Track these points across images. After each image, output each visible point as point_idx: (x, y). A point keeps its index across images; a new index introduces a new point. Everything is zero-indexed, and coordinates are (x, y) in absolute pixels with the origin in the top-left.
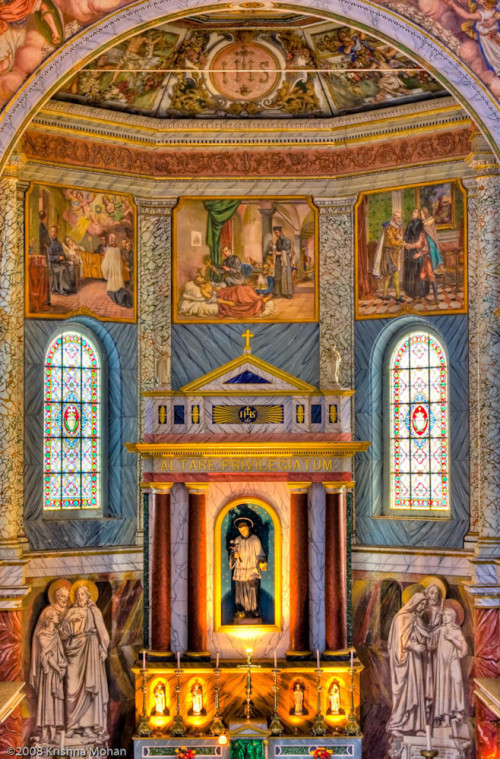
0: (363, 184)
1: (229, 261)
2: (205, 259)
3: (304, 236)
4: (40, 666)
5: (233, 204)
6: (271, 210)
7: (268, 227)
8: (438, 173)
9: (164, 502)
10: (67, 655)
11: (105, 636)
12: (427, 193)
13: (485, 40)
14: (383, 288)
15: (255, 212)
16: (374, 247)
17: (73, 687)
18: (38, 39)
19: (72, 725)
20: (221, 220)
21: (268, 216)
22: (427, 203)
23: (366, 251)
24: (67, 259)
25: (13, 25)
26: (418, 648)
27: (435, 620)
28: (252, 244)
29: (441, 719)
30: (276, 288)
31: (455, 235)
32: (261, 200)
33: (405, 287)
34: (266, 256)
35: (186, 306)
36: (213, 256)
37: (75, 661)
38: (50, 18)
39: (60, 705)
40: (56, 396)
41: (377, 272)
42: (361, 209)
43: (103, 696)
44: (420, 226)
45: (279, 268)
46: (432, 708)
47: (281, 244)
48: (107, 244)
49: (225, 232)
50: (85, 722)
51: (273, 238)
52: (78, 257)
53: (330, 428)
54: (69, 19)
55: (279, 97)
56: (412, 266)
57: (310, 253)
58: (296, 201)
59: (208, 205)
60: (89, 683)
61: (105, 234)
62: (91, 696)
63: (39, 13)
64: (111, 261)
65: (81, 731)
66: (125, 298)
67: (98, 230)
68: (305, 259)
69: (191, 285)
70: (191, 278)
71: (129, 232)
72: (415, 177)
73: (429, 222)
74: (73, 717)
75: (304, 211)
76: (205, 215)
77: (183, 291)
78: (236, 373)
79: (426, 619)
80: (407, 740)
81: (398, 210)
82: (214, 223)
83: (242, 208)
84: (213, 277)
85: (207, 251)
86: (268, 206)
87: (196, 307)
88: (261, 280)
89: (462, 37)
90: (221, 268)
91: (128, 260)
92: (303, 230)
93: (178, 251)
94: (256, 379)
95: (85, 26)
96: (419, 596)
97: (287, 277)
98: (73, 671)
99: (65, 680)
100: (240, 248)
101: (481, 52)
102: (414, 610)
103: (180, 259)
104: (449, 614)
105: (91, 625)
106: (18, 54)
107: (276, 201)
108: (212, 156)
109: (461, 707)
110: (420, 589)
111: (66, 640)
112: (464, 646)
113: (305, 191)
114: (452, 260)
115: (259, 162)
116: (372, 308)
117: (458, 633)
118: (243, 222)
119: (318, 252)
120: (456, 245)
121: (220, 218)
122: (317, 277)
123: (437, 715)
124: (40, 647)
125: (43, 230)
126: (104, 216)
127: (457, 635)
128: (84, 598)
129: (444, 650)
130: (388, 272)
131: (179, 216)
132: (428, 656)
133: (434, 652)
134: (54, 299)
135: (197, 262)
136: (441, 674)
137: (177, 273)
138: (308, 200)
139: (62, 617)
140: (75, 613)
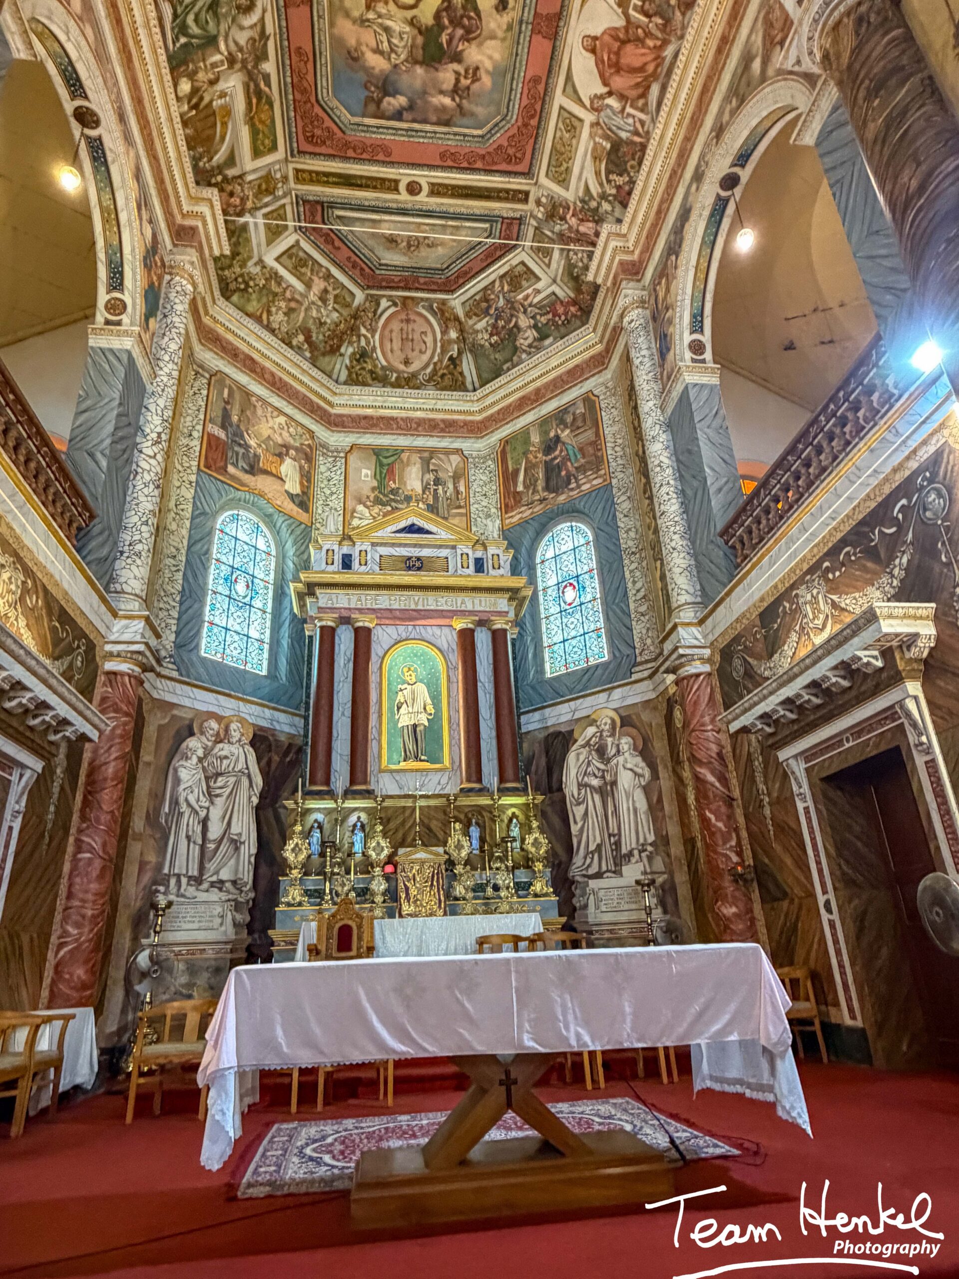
0: (503, 433)
1: (394, 492)
2: (373, 489)
3: (456, 478)
4: (175, 802)
5: (397, 452)
6: (428, 457)
8: (571, 395)
9: (328, 635)
10: (211, 795)
11: (259, 780)
12: (559, 416)
14: (527, 497)
15: (415, 458)
16: (516, 472)
17: (215, 831)
19: (209, 877)
20: (386, 463)
22: (562, 422)
23: (508, 478)
24: (247, 447)
26: (595, 782)
27: (611, 751)
28: (414, 482)
29: (630, 854)
31: (590, 433)
32: (419, 450)
33: (547, 488)
34: (425, 489)
35: (355, 522)
36: (380, 488)
37: (219, 801)
39: (196, 851)
40: (222, 559)
41: (520, 488)
42: (504, 452)
43: (250, 848)
44: (557, 438)
45: (436, 498)
46: (618, 844)
47: (437, 481)
48: (287, 454)
49: (391, 472)
50: (225, 875)
51: (431, 477)
52: (259, 451)
55: (435, 372)
56: (551, 470)
57: (462, 489)
58: (448, 452)
59: (377, 452)
60: (235, 829)
61: (285, 447)
62: (236, 844)
64: (289, 471)
65: (219, 884)
66: (303, 501)
67: (279, 440)
68: (458, 492)
69: (360, 508)
70: (360, 502)
71: (308, 456)
72: (550, 408)
73: (565, 434)
74: (211, 866)
75: (455, 459)
76: (374, 457)
77: (354, 511)
78: (403, 524)
79: (601, 751)
80: (593, 884)
81: (535, 438)
82: (381, 465)
83: (404, 456)
84: (377, 501)
85: (375, 484)
86: (426, 455)
88: (422, 506)
90: (386, 496)
91: (307, 477)
92: (455, 472)
93: (350, 482)
94: (420, 530)
96: (591, 730)
97: (442, 505)
98: (216, 814)
99: (205, 822)
100: (403, 482)
102: (588, 744)
103: (352, 487)
104: (626, 743)
105: (241, 765)
107: (433, 452)
108: (382, 418)
109: (651, 838)
110: (593, 722)
111: (211, 777)
112: (647, 773)
113: (457, 445)
114: (591, 450)
115: (419, 424)
116: (517, 516)
117: (639, 759)
118: (405, 465)
119: (468, 488)
120: (593, 439)
121: (386, 461)
122: (468, 505)
123: (624, 851)
124: (177, 781)
125: (226, 412)
126: (285, 434)
127: (637, 762)
128: (236, 735)
129: (625, 780)
130: (530, 484)
131: (352, 458)
132: (607, 790)
133: (614, 783)
134: (231, 469)
135: (366, 491)
136: (624, 806)
137: (349, 497)
138: (459, 451)
139: (208, 752)
140: (224, 749)
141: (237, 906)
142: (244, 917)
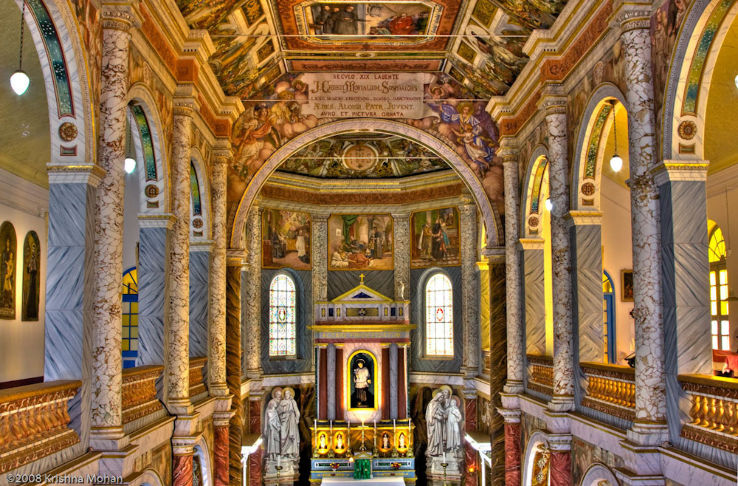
0: (413, 208)
1: (354, 242)
2: (343, 241)
3: (387, 231)
4: (269, 426)
5: (355, 216)
6: (372, 219)
7: (371, 227)
8: (447, 203)
9: (324, 352)
10: (281, 422)
11: (298, 413)
12: (441, 212)
13: (468, 146)
14: (423, 254)
15: (365, 220)
16: (419, 236)
17: (284, 436)
18: (269, 145)
19: (284, 453)
20: (349, 224)
21: (371, 223)
22: (442, 217)
23: (415, 238)
24: (280, 242)
25: (258, 139)
26: (439, 417)
27: (447, 405)
28: (364, 236)
29: (450, 449)
30: (374, 255)
31: (454, 231)
32: (368, 215)
33: (433, 254)
34: (370, 240)
36: (346, 240)
37: (284, 424)
38: (275, 137)
39: (278, 444)
40: (275, 304)
41: (420, 247)
42: (413, 219)
43: (297, 441)
44: (439, 226)
45: (376, 245)
46: (446, 444)
47: (377, 235)
48: (298, 234)
49: (352, 229)
50: (289, 451)
51: (373, 232)
52: (285, 241)
53: (399, 318)
54: (283, 136)
55: (376, 169)
56: (436, 245)
57: (390, 239)
58: (383, 215)
59: (344, 217)
60: (291, 434)
61: (297, 230)
62: (292, 440)
63: (270, 134)
64: (300, 243)
65: (287, 455)
66: (307, 259)
67: (294, 228)
68: (387, 241)
69: (336, 253)
70: (336, 250)
71: (308, 229)
72: (437, 205)
73: (443, 225)
74: (284, 449)
75: (387, 219)
76: (342, 221)
77: (332, 255)
78: (357, 293)
79: (443, 404)
80: (435, 458)
81: (429, 220)
82: (346, 225)
83: (359, 218)
84: (346, 250)
85: (343, 238)
86: (371, 218)
87: (338, 263)
88: (368, 251)
89: (458, 144)
90: (349, 245)
91: (308, 242)
92: (387, 229)
93: (330, 238)
94: (365, 296)
95: (290, 139)
96: (440, 394)
97: (379, 249)
98: (283, 429)
99: (280, 433)
100: (358, 236)
101: (466, 151)
102: (437, 400)
103: (331, 242)
104: (453, 402)
105: (291, 408)
106: (260, 151)
107: (374, 216)
108: (346, 195)
109: (459, 444)
110: (441, 391)
111: (280, 414)
112: (460, 416)
113: (387, 211)
114: (454, 242)
115: (366, 198)
116: (418, 264)
117: (457, 410)
118: (360, 224)
119: (393, 238)
120: (455, 235)
121: (349, 223)
122: (392, 250)
123: (448, 447)
124: (269, 418)
125: (270, 229)
126: (297, 223)
128: (288, 396)
129: (452, 418)
130: (425, 247)
131: (330, 222)
132: (444, 421)
133: (447, 419)
134: (274, 260)
135: (339, 243)
136: (450, 429)
137: (330, 248)
138: (389, 214)
139: (278, 404)
140: (284, 402)
141: (295, 463)
142: (297, 467)
